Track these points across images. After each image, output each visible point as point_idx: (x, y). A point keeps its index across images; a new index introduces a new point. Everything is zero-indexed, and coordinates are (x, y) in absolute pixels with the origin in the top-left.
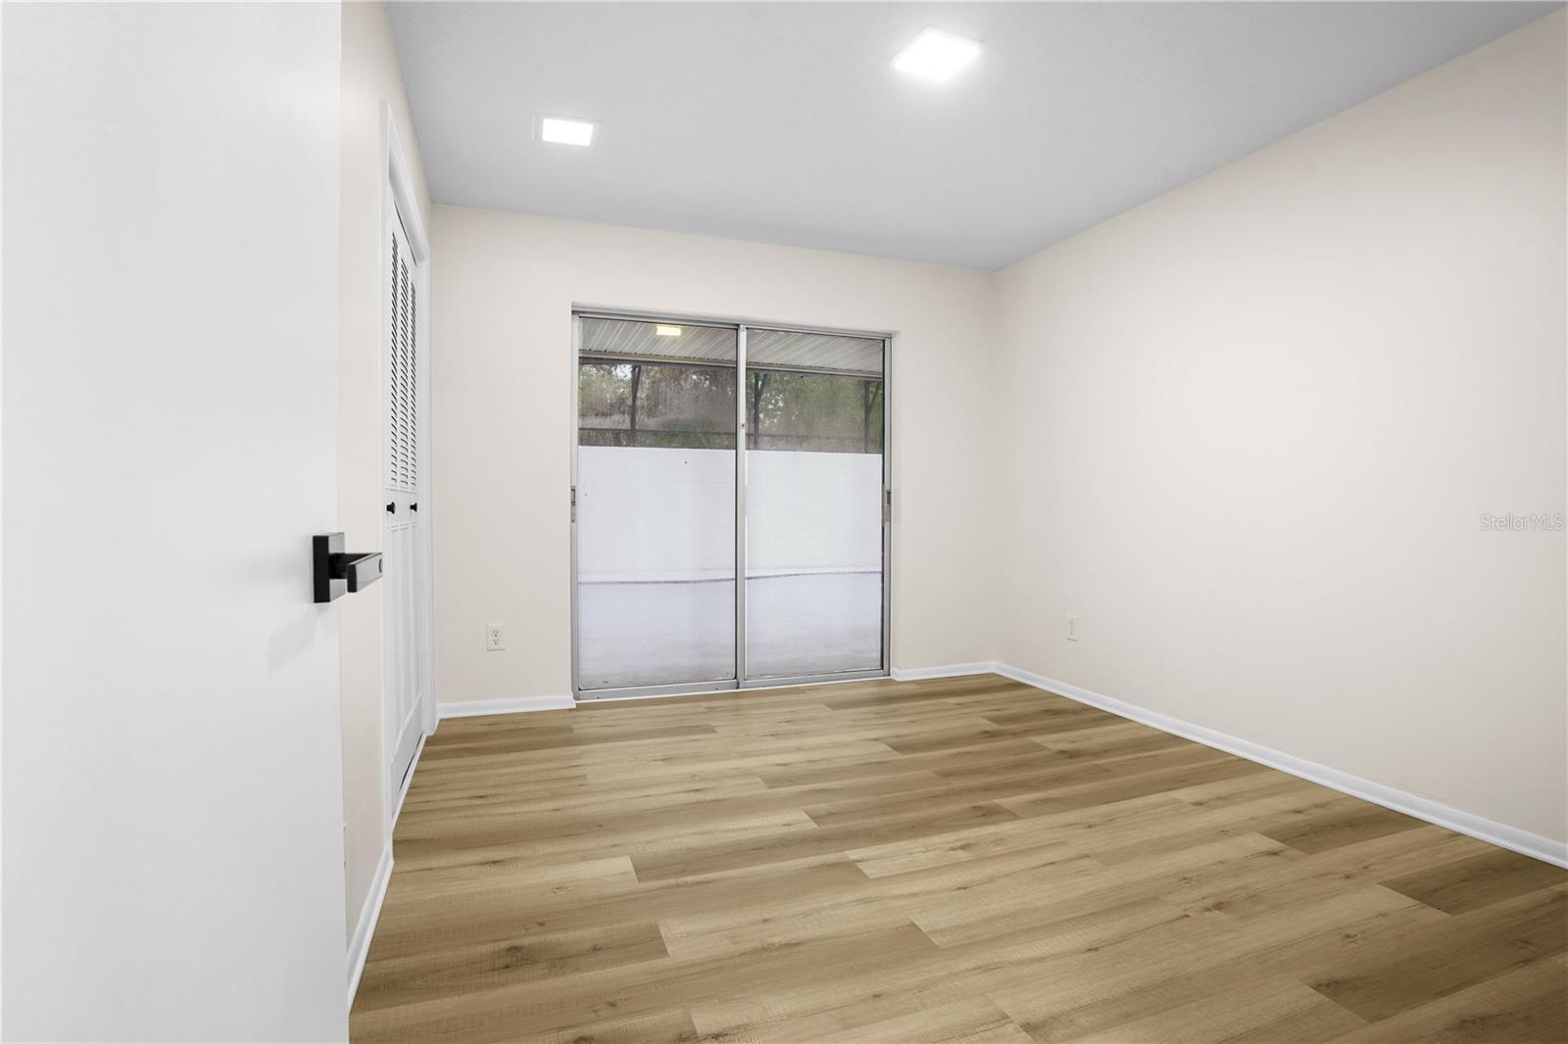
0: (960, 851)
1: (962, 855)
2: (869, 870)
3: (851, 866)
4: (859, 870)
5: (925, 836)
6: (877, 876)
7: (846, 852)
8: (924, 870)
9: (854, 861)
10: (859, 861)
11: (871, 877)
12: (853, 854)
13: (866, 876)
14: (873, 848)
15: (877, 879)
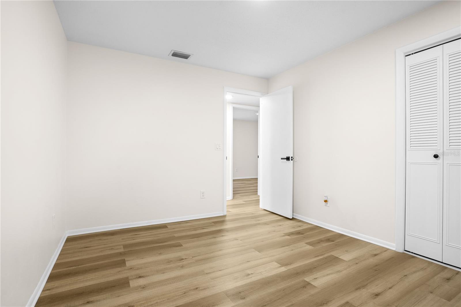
0: (250, 273)
1: (249, 272)
2: (276, 264)
3: (283, 265)
4: (279, 264)
5: (263, 279)
6: (273, 262)
7: (287, 270)
8: (260, 265)
9: (282, 266)
10: (280, 267)
11: (274, 262)
12: (283, 269)
13: (276, 262)
14: (279, 272)
15: (273, 261)
